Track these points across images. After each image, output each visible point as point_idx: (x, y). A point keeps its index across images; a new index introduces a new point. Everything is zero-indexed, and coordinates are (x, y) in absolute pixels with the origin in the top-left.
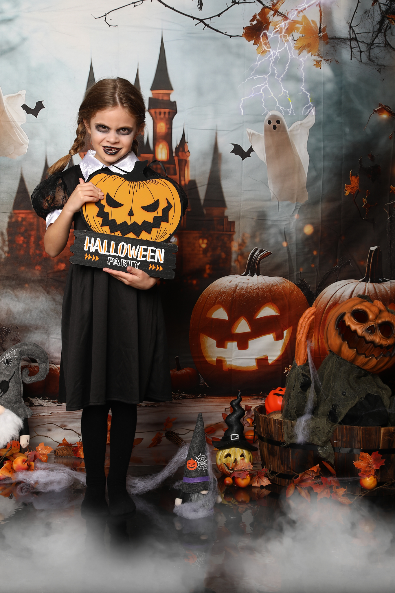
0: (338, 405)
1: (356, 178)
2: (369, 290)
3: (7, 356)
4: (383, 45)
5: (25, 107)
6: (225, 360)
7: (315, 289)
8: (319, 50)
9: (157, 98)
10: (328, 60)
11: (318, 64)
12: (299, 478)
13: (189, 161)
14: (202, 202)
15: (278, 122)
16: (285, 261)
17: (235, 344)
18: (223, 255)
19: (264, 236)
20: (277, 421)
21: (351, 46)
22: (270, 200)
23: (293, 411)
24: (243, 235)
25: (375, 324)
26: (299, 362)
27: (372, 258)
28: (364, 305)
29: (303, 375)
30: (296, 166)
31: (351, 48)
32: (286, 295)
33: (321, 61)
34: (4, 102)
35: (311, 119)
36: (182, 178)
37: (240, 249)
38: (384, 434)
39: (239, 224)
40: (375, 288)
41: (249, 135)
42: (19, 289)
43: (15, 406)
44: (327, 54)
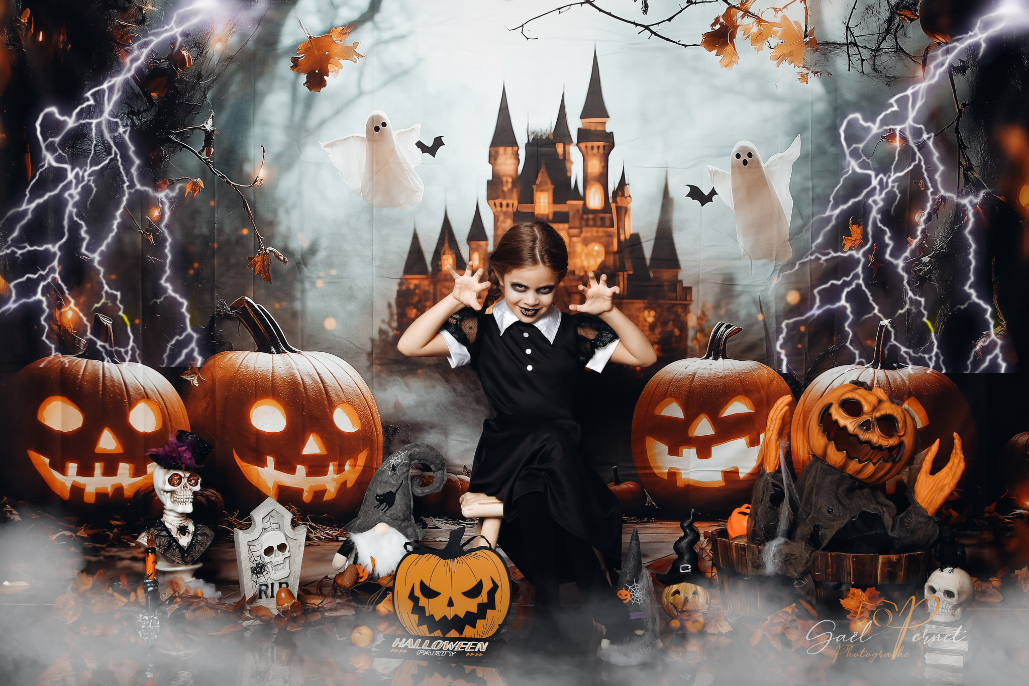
0: (821, 526)
1: (858, 228)
2: (879, 379)
3: (393, 460)
4: (893, 50)
5: (420, 144)
6: (680, 473)
7: (804, 378)
8: (804, 60)
9: (588, 128)
10: (817, 73)
11: (804, 78)
12: (768, 621)
13: (630, 208)
14: (648, 262)
15: (750, 155)
16: (761, 340)
17: (693, 451)
18: (677, 332)
19: (733, 307)
20: (739, 546)
21: (848, 53)
22: (739, 258)
23: (761, 533)
24: (704, 305)
25: (872, 417)
26: (769, 467)
27: (882, 336)
28: (857, 393)
29: (774, 485)
30: (775, 213)
31: (849, 56)
32: (762, 386)
33: (808, 73)
34: (394, 139)
35: (795, 150)
36: (622, 231)
37: (699, 324)
38: (883, 564)
39: (698, 290)
40: (887, 376)
41: (711, 172)
42: (410, 376)
43: (403, 524)
44: (816, 64)
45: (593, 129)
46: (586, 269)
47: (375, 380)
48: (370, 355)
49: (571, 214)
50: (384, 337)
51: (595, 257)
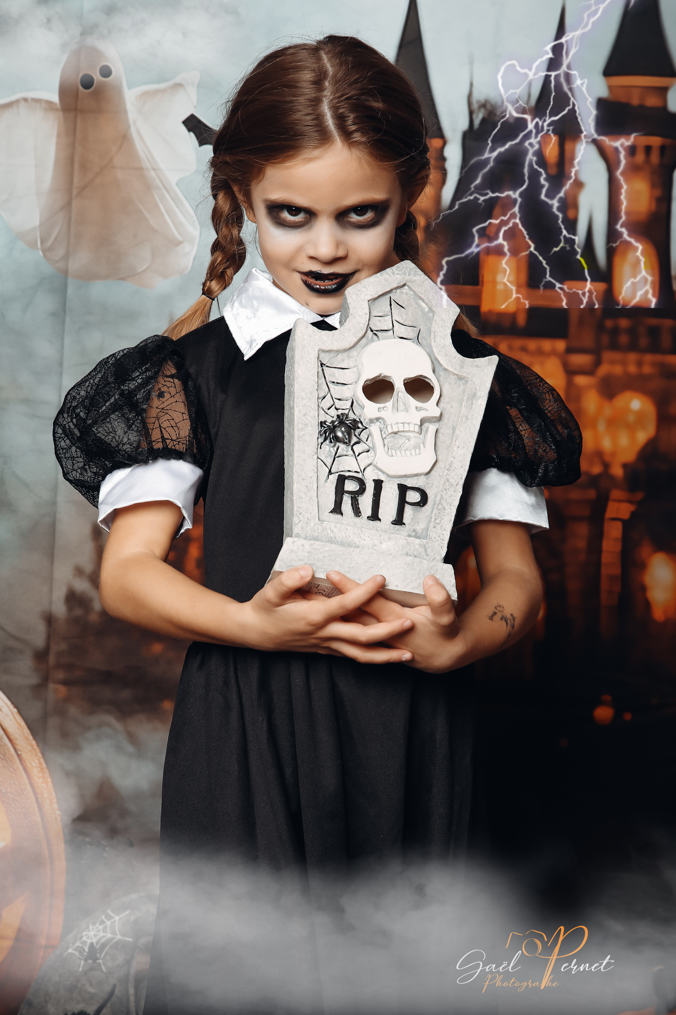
9: (624, 101)
34: (130, 107)
42: (140, 716)
45: (635, 101)
46: (607, 458)
47: (54, 722)
48: (41, 656)
49: (574, 317)
50: (78, 612)
51: (631, 429)
